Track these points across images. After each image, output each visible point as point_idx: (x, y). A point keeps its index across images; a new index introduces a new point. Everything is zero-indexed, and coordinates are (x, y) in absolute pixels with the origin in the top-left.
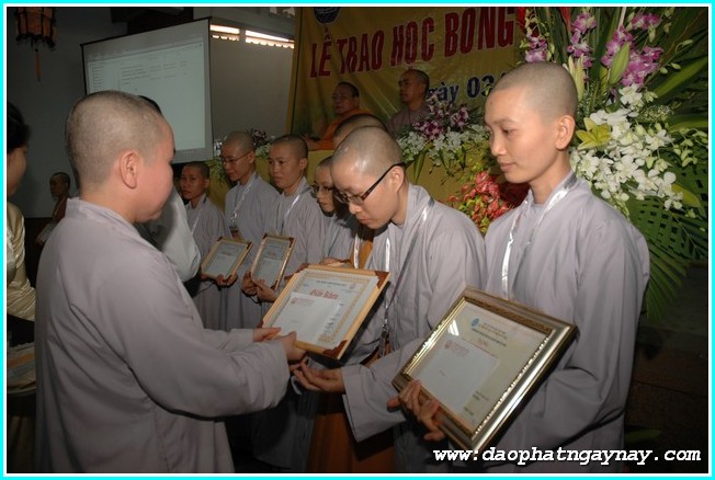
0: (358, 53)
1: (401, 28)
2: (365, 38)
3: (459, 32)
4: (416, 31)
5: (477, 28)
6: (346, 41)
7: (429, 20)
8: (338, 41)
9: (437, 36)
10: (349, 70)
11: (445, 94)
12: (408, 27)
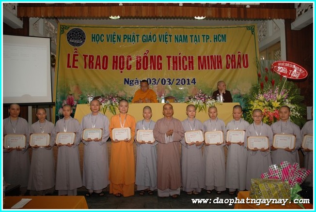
0: (95, 62)
1: (117, 57)
2: (98, 57)
3: (142, 62)
4: (124, 59)
5: (149, 62)
6: (87, 56)
7: (130, 56)
8: (84, 55)
9: (133, 62)
10: (90, 68)
11: (138, 83)
12: (120, 57)
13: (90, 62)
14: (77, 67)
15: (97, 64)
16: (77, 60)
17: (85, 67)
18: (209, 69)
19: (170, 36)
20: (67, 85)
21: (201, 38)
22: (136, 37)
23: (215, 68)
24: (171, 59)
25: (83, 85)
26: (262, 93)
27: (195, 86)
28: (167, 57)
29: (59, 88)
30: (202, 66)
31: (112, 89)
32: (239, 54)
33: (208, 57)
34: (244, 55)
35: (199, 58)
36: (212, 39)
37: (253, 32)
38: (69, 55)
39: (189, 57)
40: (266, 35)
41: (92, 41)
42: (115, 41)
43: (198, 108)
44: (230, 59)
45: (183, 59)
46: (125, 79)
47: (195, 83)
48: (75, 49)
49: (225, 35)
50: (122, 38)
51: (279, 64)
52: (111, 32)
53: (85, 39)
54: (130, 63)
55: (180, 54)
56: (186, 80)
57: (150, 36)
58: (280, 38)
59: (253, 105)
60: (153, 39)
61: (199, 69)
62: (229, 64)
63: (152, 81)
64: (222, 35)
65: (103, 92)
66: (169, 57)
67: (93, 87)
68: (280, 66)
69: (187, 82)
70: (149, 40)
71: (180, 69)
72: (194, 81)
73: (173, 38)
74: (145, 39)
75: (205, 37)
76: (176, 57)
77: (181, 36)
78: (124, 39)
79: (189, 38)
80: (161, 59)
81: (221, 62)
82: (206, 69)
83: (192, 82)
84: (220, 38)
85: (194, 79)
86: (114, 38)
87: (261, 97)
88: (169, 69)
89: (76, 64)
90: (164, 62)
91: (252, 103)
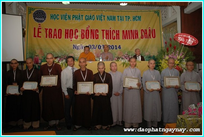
0: (53, 33)
1: (68, 30)
2: (55, 30)
3: (85, 34)
4: (72, 32)
5: (90, 34)
6: (47, 29)
7: (77, 30)
8: (45, 29)
9: (79, 34)
10: (49, 37)
11: (82, 48)
12: (70, 30)
13: (50, 33)
14: (40, 37)
15: (54, 35)
16: (41, 32)
17: (46, 37)
18: (129, 39)
19: (104, 16)
20: (34, 49)
21: (125, 18)
22: (81, 17)
23: (134, 38)
24: (105, 32)
25: (45, 49)
26: (168, 55)
27: (120, 50)
28: (102, 30)
29: (28, 51)
30: (125, 37)
31: (65, 52)
32: (150, 29)
33: (129, 31)
34: (152, 30)
35: (123, 31)
36: (131, 19)
37: (158, 14)
38: (35, 28)
39: (117, 31)
40: (167, 17)
41: (51, 19)
42: (67, 19)
43: (125, 64)
44: (143, 32)
45: (113, 32)
46: (74, 45)
47: (120, 48)
48: (39, 24)
49: (140, 16)
50: (71, 17)
51: (179, 35)
52: (64, 13)
53: (46, 17)
54: (77, 34)
55: (111, 28)
56: (114, 46)
57: (91, 16)
58: (176, 19)
59: (161, 63)
60: (93, 18)
61: (123, 39)
62: (143, 36)
63: (92, 47)
64: (138, 16)
65: (59, 54)
66: (103, 31)
67: (52, 50)
68: (180, 37)
69: (115, 48)
70: (90, 19)
71: (111, 39)
72: (120, 47)
73: (106, 17)
74: (87, 18)
75: (127, 17)
76: (108, 31)
77: (111, 16)
78: (73, 18)
79: (116, 18)
80: (98, 32)
81: (137, 34)
82: (127, 39)
83: (118, 48)
84: (137, 18)
85: (120, 46)
86: (66, 17)
87: (167, 58)
88: (103, 38)
89: (40, 35)
90: (100, 34)
91: (161, 61)
